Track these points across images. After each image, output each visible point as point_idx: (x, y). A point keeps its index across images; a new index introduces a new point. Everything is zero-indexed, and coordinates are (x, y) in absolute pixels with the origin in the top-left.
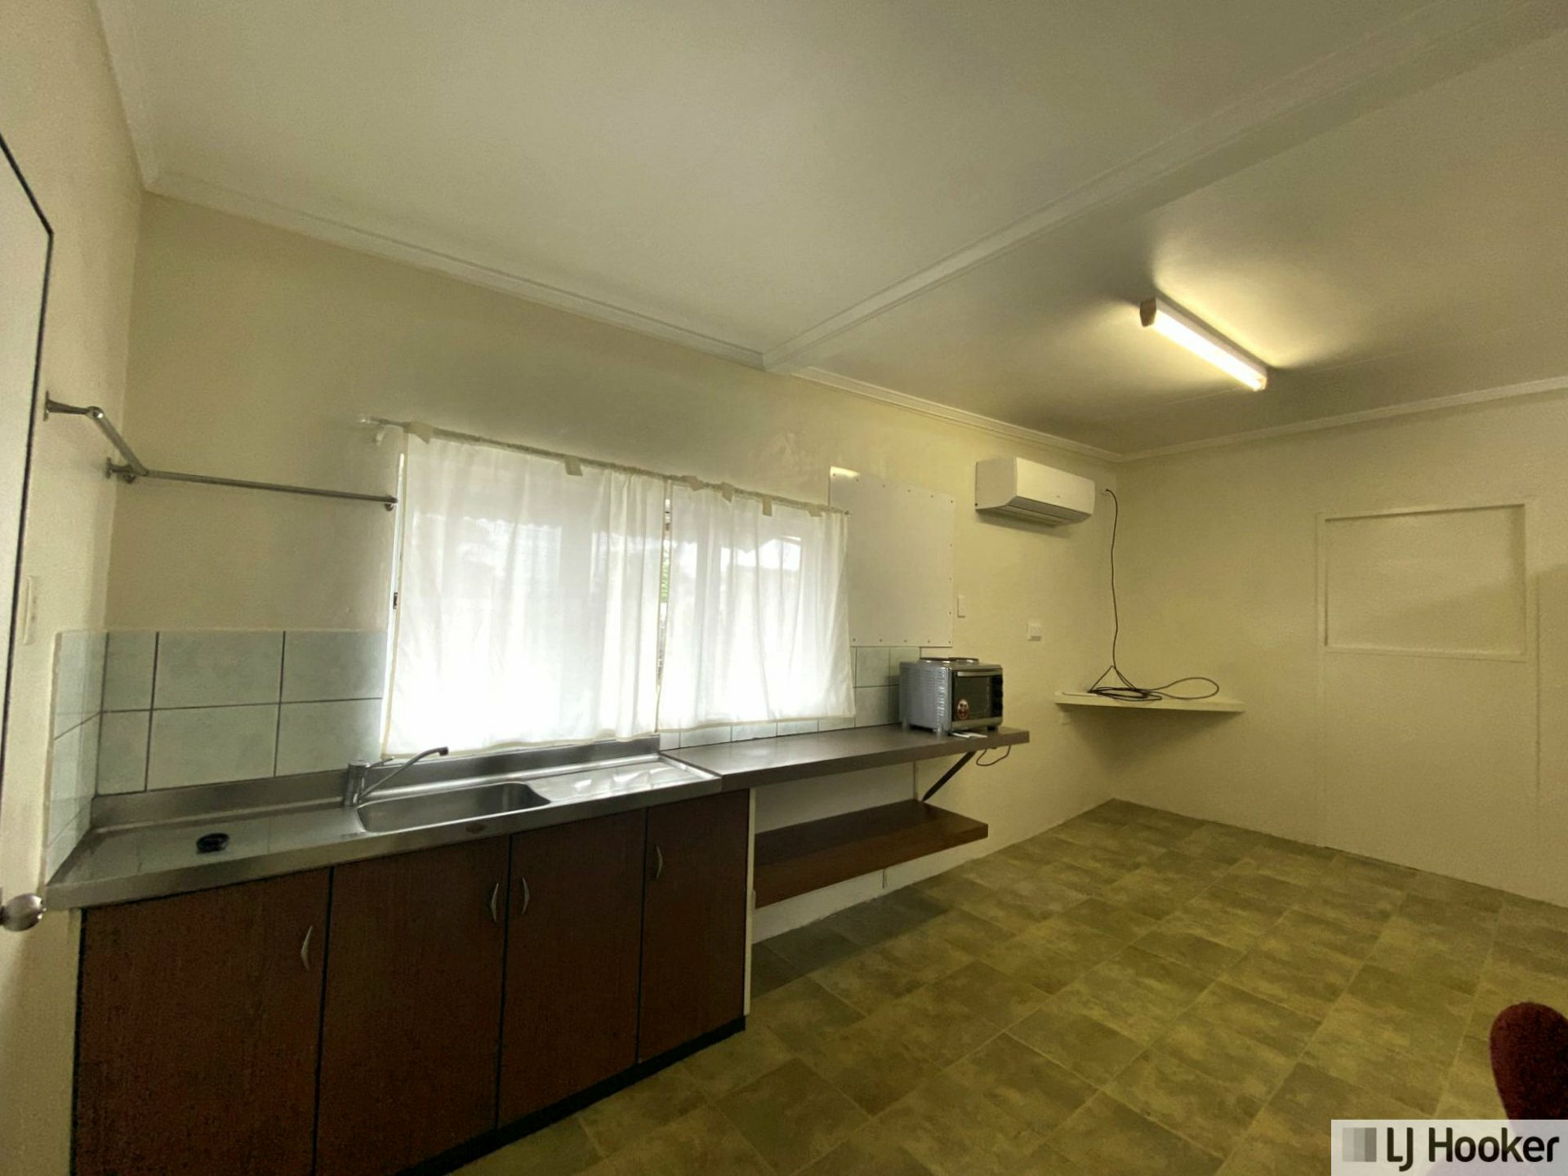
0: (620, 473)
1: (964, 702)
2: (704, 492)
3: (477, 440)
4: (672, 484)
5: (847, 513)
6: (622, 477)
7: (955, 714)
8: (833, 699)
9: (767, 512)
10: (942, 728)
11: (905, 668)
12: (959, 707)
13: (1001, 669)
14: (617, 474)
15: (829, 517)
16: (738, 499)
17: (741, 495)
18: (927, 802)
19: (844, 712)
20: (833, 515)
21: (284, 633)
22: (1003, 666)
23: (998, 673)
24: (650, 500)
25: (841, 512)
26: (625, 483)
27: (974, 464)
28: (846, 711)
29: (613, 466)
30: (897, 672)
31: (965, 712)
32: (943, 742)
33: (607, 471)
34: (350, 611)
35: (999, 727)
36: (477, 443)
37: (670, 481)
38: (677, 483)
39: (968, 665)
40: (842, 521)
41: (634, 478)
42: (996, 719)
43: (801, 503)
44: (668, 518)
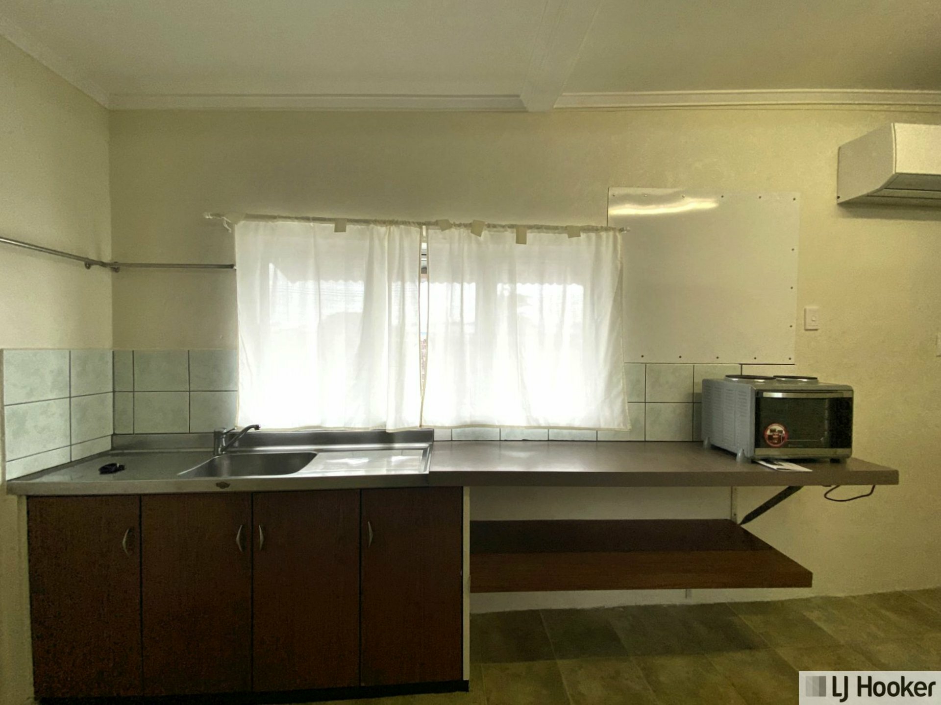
0: (382, 226)
1: (778, 427)
2: (455, 231)
3: (274, 218)
4: (427, 229)
5: (621, 230)
6: (382, 229)
7: (760, 440)
8: (607, 413)
9: (521, 240)
10: (743, 454)
11: (708, 384)
12: (768, 433)
13: (852, 391)
14: (379, 227)
15: (599, 238)
16: (492, 233)
17: (495, 229)
18: (744, 526)
19: (619, 425)
20: (604, 234)
21: (189, 351)
22: (854, 389)
23: (846, 395)
24: (406, 244)
25: (614, 229)
26: (385, 235)
27: (837, 148)
28: (622, 425)
29: (376, 222)
30: (698, 389)
31: (780, 439)
32: (746, 470)
33: (372, 226)
34: (222, 338)
35: (848, 461)
36: (276, 220)
37: (424, 227)
38: (431, 227)
39: (800, 384)
40: (615, 238)
41: (393, 228)
42: (840, 452)
43: (562, 227)
44: (424, 259)
